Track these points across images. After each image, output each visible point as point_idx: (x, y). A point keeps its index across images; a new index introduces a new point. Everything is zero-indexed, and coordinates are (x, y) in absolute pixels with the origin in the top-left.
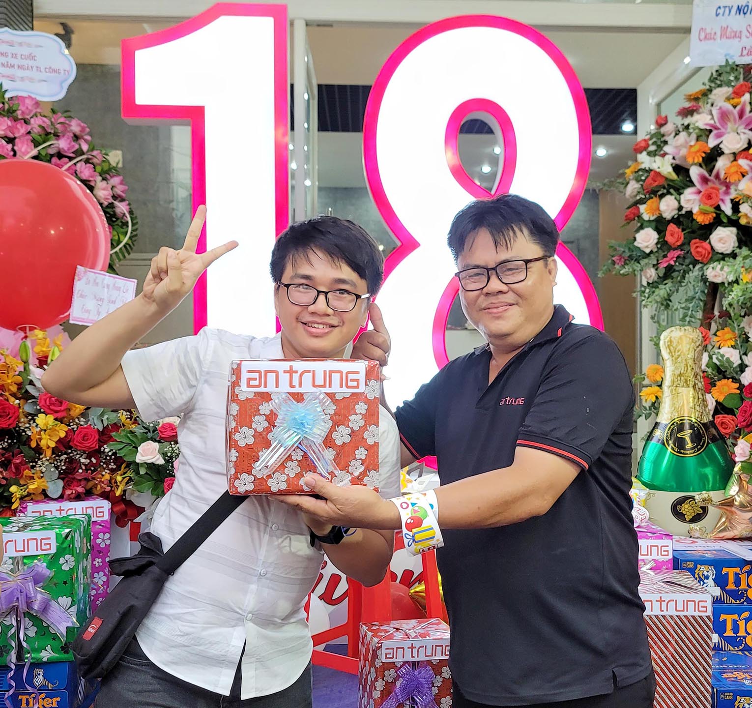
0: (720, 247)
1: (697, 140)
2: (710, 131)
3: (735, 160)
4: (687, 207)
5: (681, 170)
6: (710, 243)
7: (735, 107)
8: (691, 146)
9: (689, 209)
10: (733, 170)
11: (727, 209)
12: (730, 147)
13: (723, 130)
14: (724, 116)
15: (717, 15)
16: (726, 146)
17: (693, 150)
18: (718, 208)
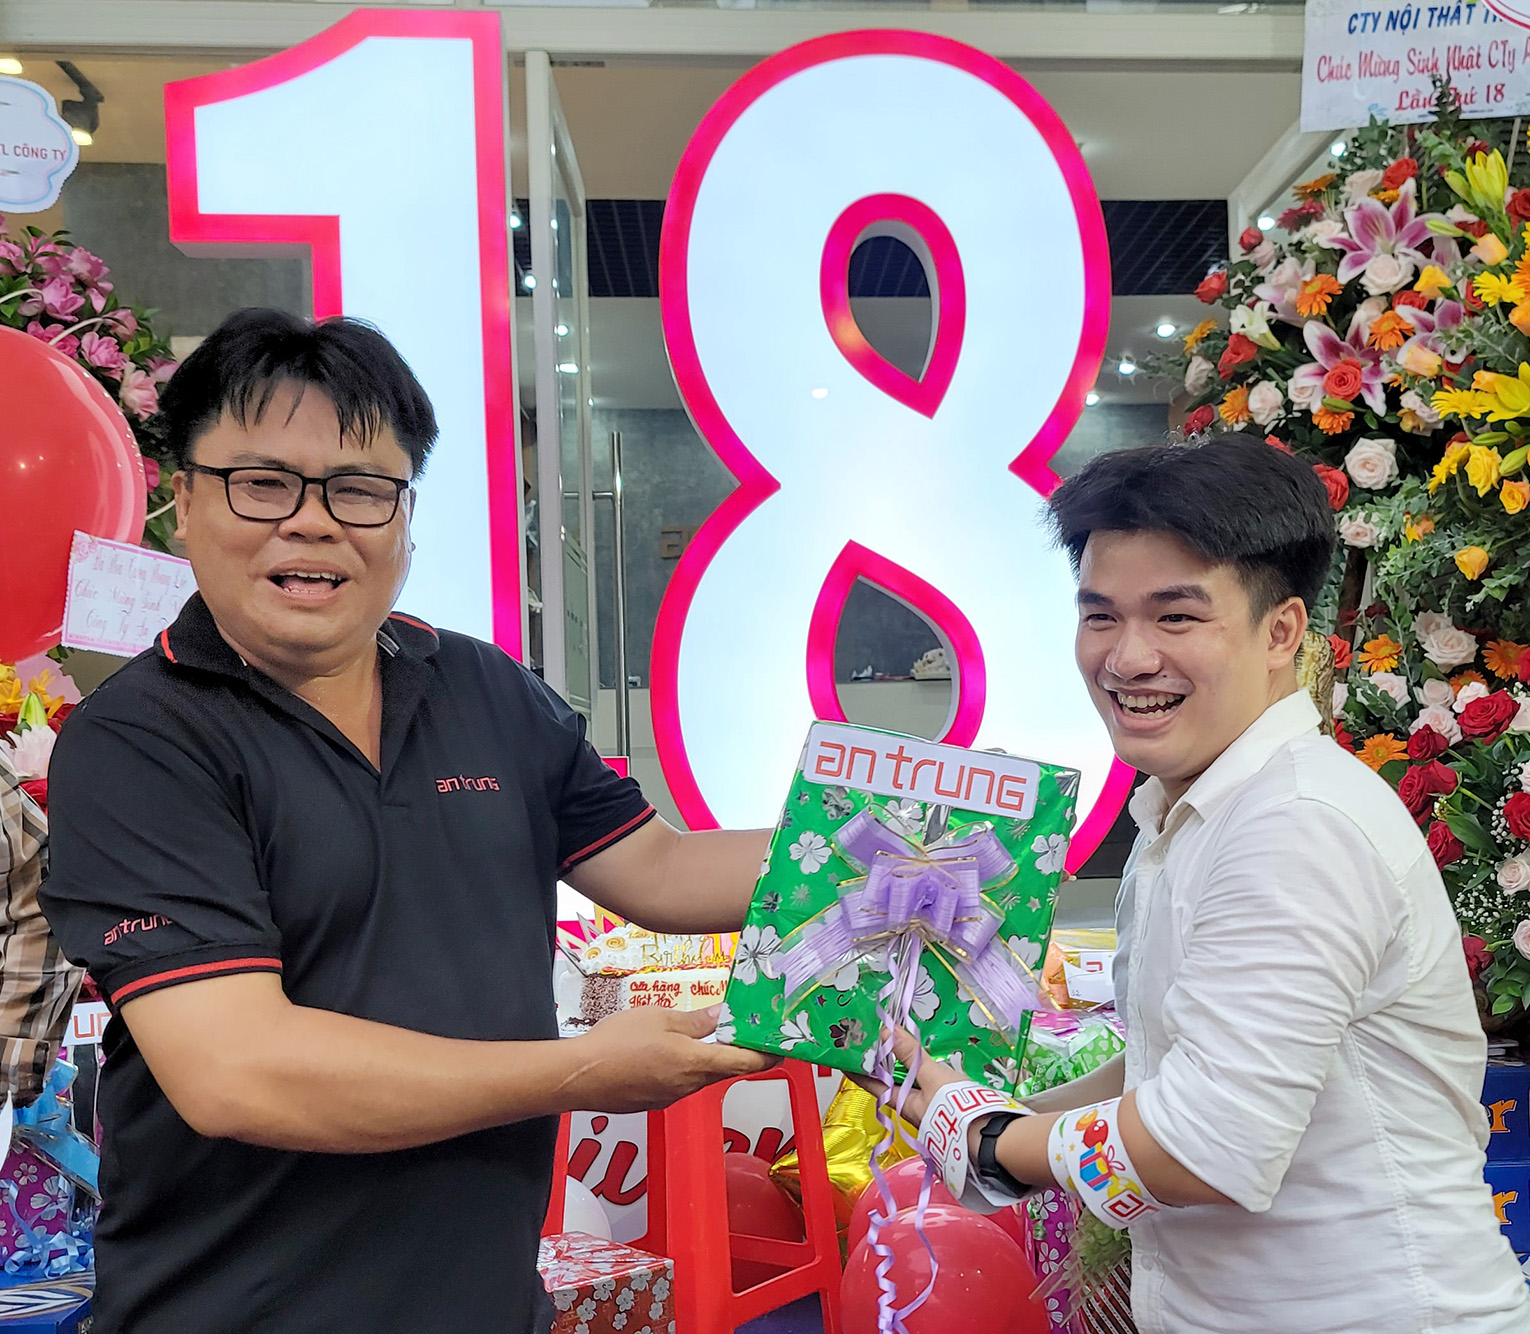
0: (1364, 478)
1: (1317, 272)
2: (1342, 253)
3: (1391, 307)
4: (1300, 401)
5: (1286, 330)
6: (1345, 470)
7: (1388, 206)
8: (1306, 284)
9: (1304, 407)
10: (1386, 327)
11: (1377, 403)
12: (1379, 281)
13: (1366, 251)
14: (1368, 223)
15: (1351, 31)
16: (1372, 281)
17: (1310, 290)
18: (1359, 401)
